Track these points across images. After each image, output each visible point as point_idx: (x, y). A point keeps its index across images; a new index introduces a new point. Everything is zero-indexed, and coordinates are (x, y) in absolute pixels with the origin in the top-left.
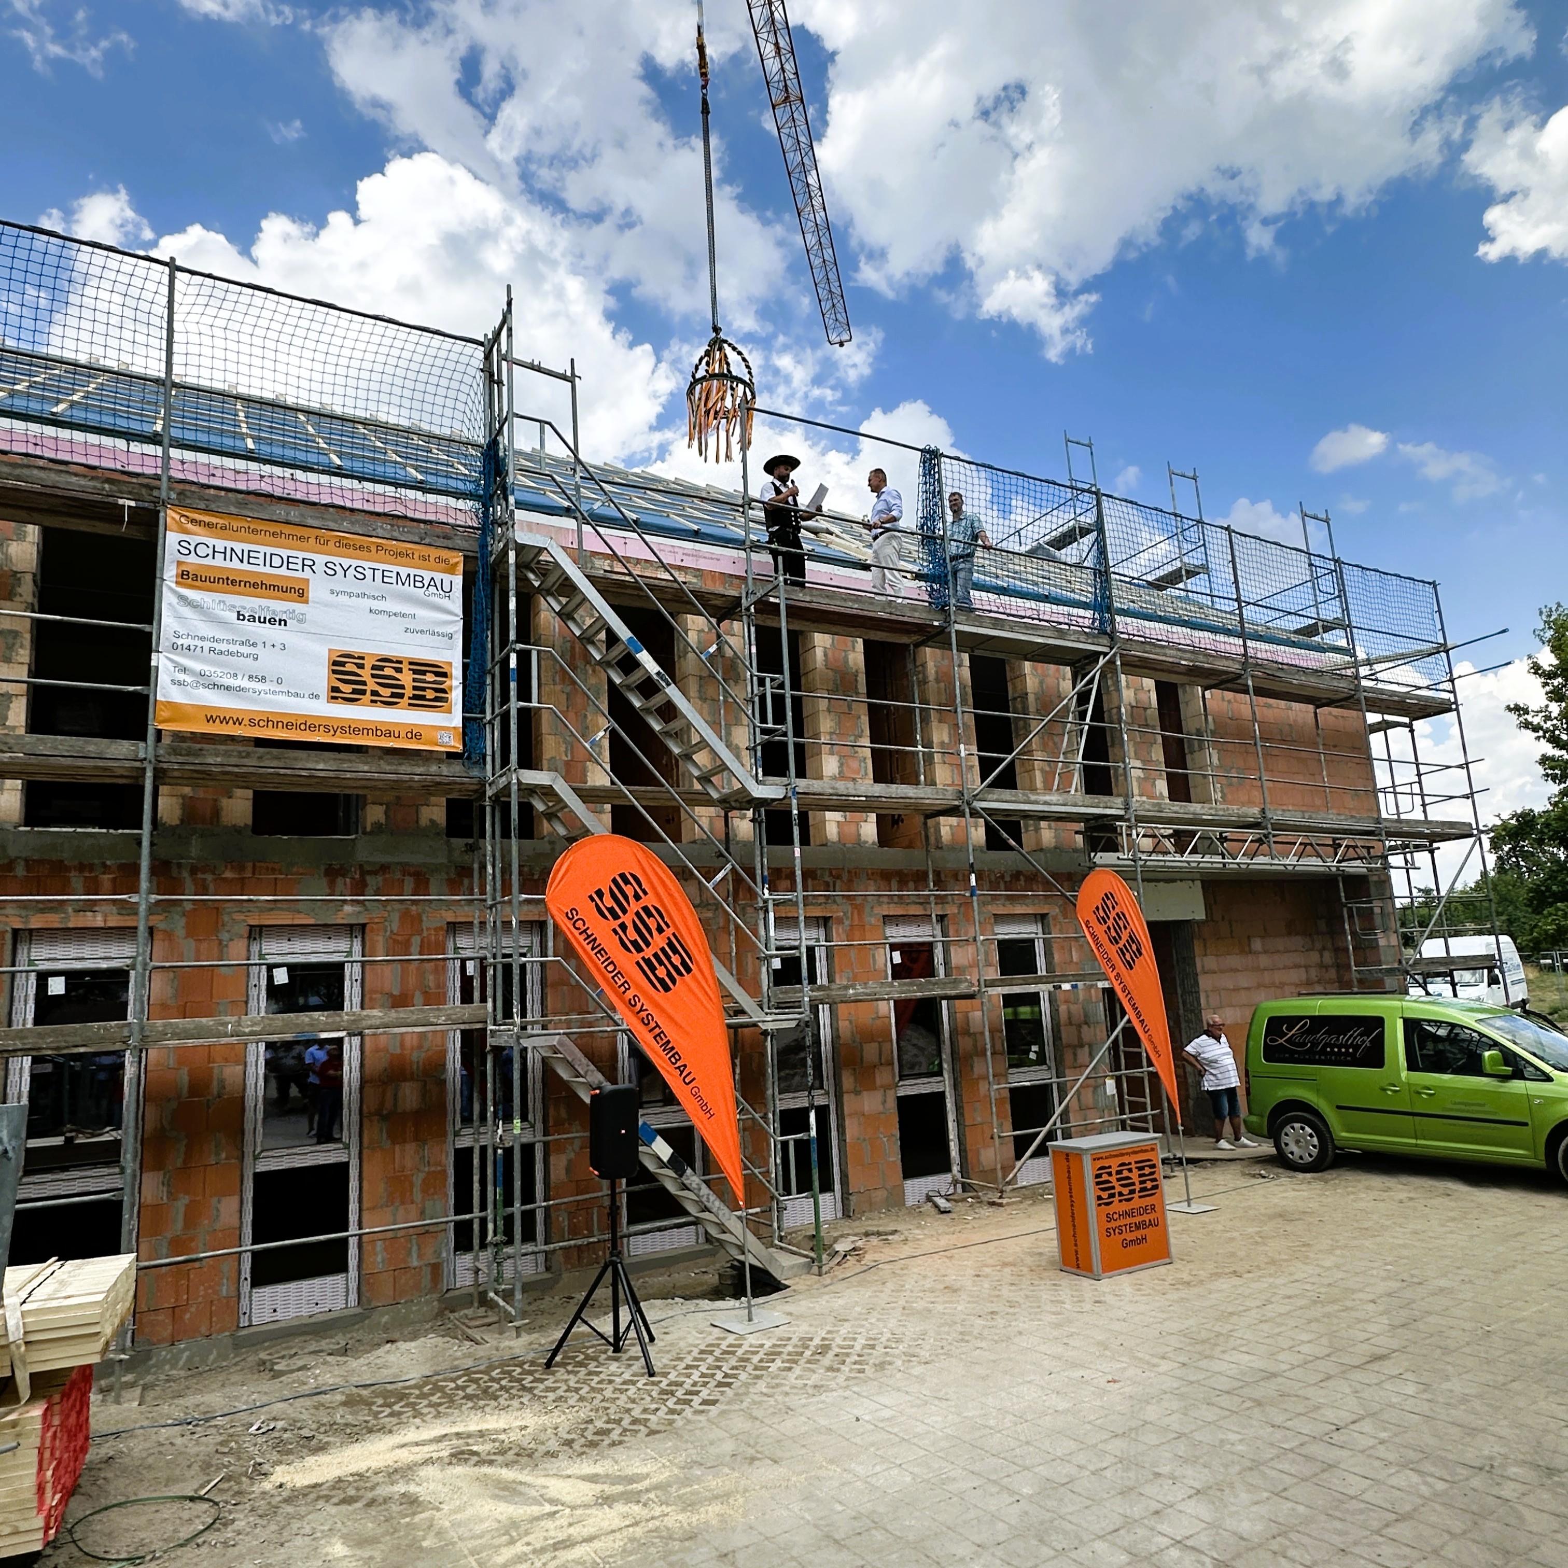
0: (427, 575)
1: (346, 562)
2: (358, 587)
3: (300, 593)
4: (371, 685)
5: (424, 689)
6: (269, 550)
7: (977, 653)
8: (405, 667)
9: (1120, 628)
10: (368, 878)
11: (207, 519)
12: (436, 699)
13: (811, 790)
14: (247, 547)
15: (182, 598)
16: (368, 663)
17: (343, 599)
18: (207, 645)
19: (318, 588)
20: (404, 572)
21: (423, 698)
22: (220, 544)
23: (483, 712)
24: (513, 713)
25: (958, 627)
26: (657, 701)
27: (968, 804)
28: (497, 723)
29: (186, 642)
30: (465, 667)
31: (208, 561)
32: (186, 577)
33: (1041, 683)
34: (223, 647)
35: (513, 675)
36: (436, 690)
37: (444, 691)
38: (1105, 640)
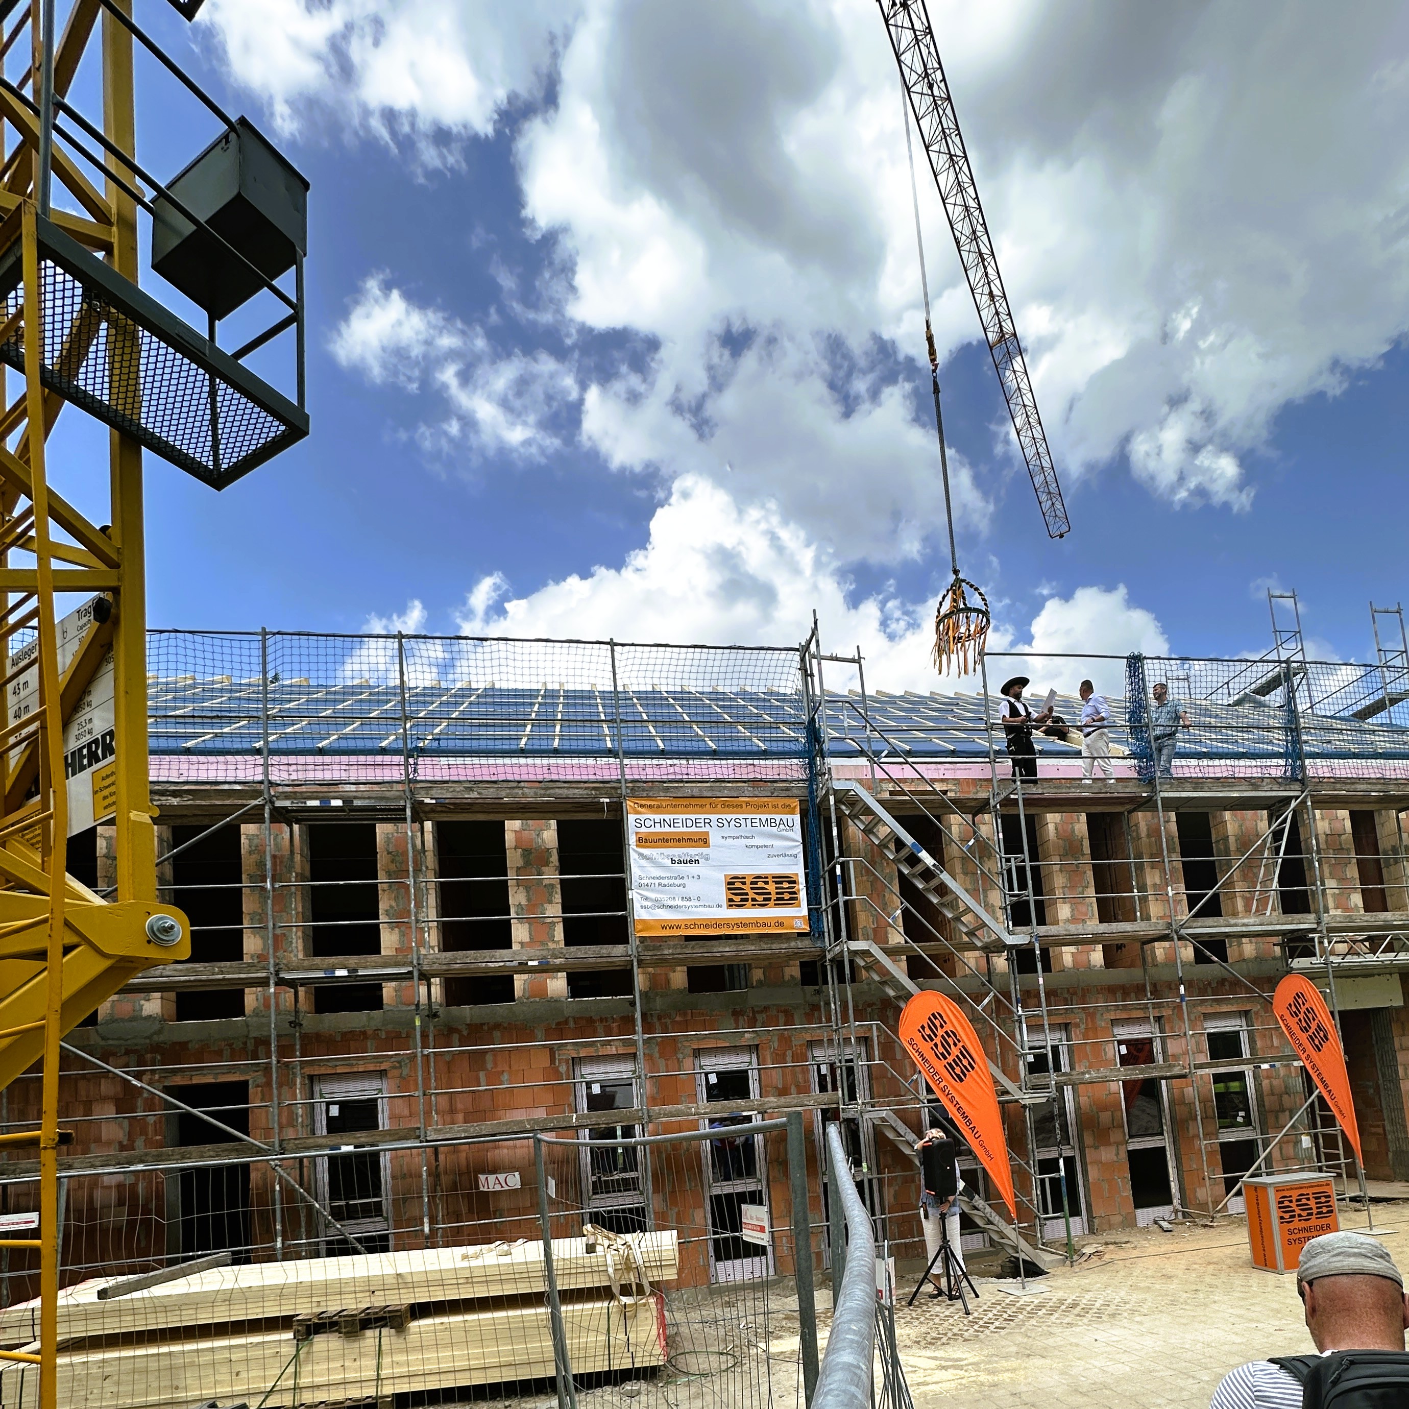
0: (778, 817)
1: (729, 817)
2: (735, 832)
3: (704, 841)
4: (751, 895)
5: (782, 893)
6: (685, 816)
7: (1181, 810)
8: (770, 880)
9: (1310, 773)
10: (758, 1016)
11: (648, 803)
12: (791, 899)
13: (1050, 933)
14: (672, 817)
15: (640, 855)
16: (748, 881)
17: (730, 841)
18: (657, 882)
19: (715, 837)
20: (763, 817)
21: (782, 899)
22: (657, 817)
23: (820, 903)
24: (841, 905)
25: (1163, 794)
26: (934, 883)
27: (1177, 932)
28: (830, 910)
29: (646, 881)
30: (806, 875)
31: (652, 830)
32: (642, 841)
33: (1241, 826)
34: (665, 882)
35: (839, 880)
36: (790, 893)
37: (795, 893)
38: (1297, 786)
